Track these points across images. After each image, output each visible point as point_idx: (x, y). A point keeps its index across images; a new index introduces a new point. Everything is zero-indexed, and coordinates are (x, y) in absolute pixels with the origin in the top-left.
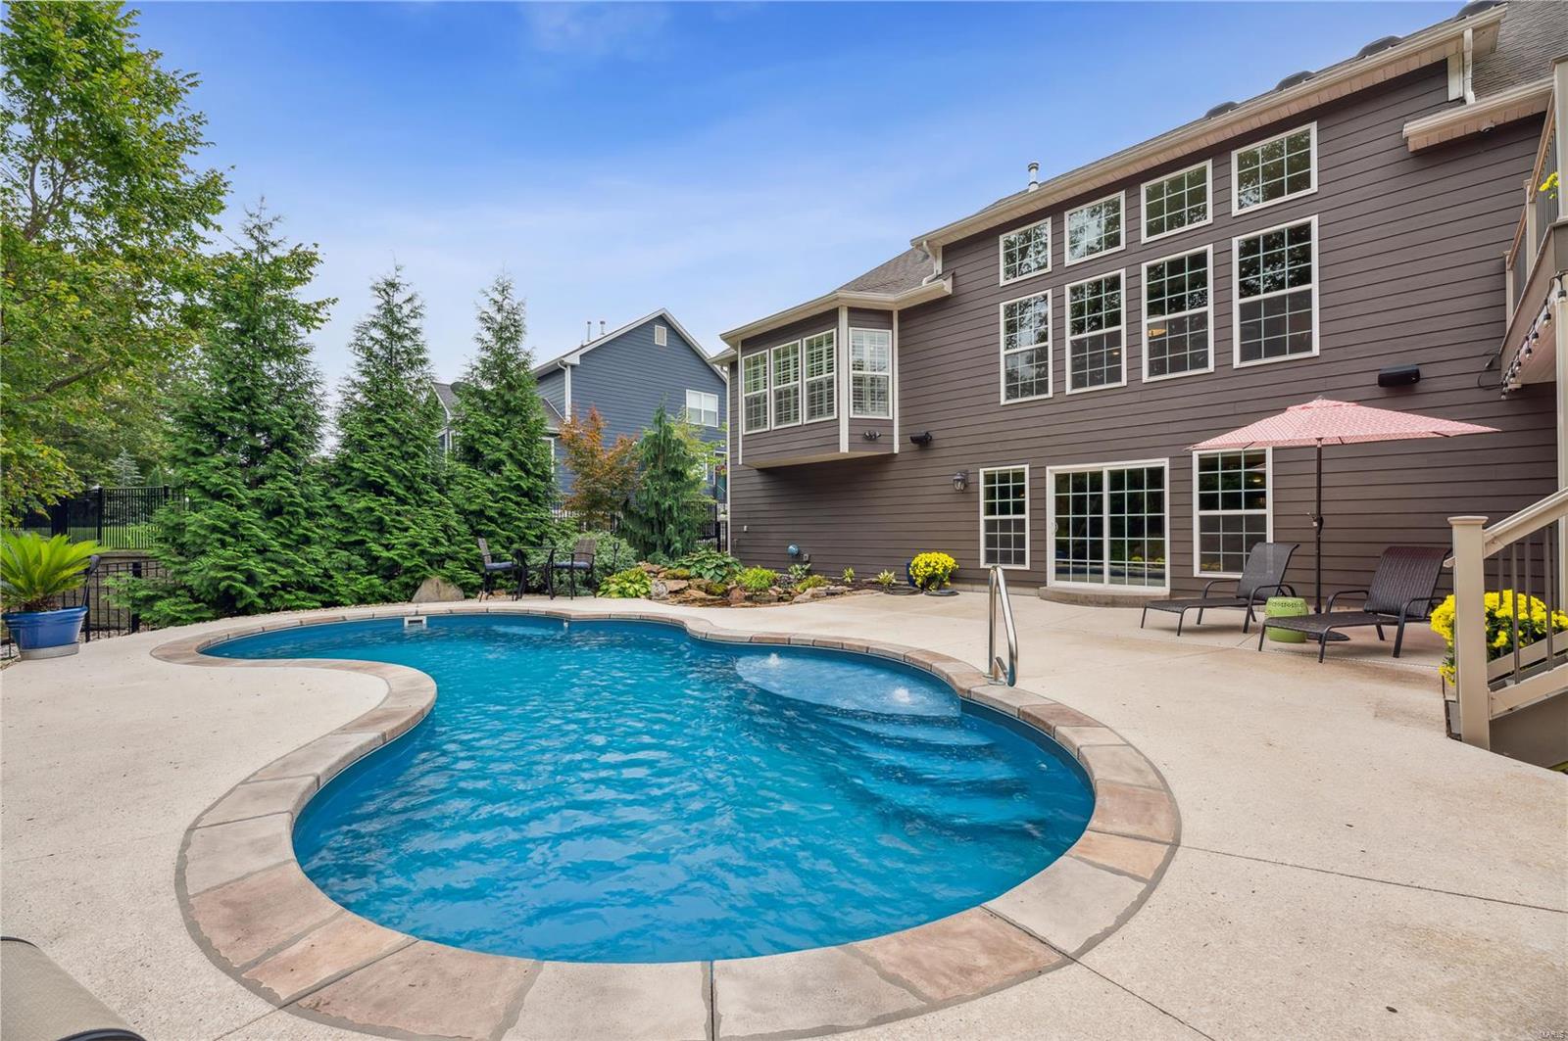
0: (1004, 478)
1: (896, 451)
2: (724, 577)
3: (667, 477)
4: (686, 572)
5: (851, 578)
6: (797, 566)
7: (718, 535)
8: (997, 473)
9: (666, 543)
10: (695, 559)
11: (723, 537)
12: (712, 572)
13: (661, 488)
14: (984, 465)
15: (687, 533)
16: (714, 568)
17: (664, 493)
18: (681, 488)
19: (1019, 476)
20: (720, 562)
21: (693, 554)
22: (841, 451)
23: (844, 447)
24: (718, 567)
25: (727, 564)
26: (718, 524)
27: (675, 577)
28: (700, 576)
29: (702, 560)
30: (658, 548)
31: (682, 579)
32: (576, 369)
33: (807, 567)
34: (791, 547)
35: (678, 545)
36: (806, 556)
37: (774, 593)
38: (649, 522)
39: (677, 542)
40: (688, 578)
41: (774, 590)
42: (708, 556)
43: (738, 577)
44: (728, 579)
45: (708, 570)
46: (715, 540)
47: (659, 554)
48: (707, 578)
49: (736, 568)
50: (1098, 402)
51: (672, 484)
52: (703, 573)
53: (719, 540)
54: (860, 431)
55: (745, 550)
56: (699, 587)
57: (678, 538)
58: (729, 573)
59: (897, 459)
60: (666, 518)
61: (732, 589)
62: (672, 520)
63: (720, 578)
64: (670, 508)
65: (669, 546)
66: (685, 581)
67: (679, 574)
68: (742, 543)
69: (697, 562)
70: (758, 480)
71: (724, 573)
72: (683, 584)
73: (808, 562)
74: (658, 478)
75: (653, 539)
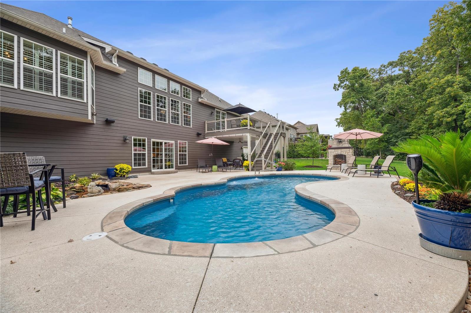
0: (140, 140)
1: (95, 122)
8: (137, 139)
14: (134, 135)
19: (144, 140)
22: (89, 118)
50: (163, 126)
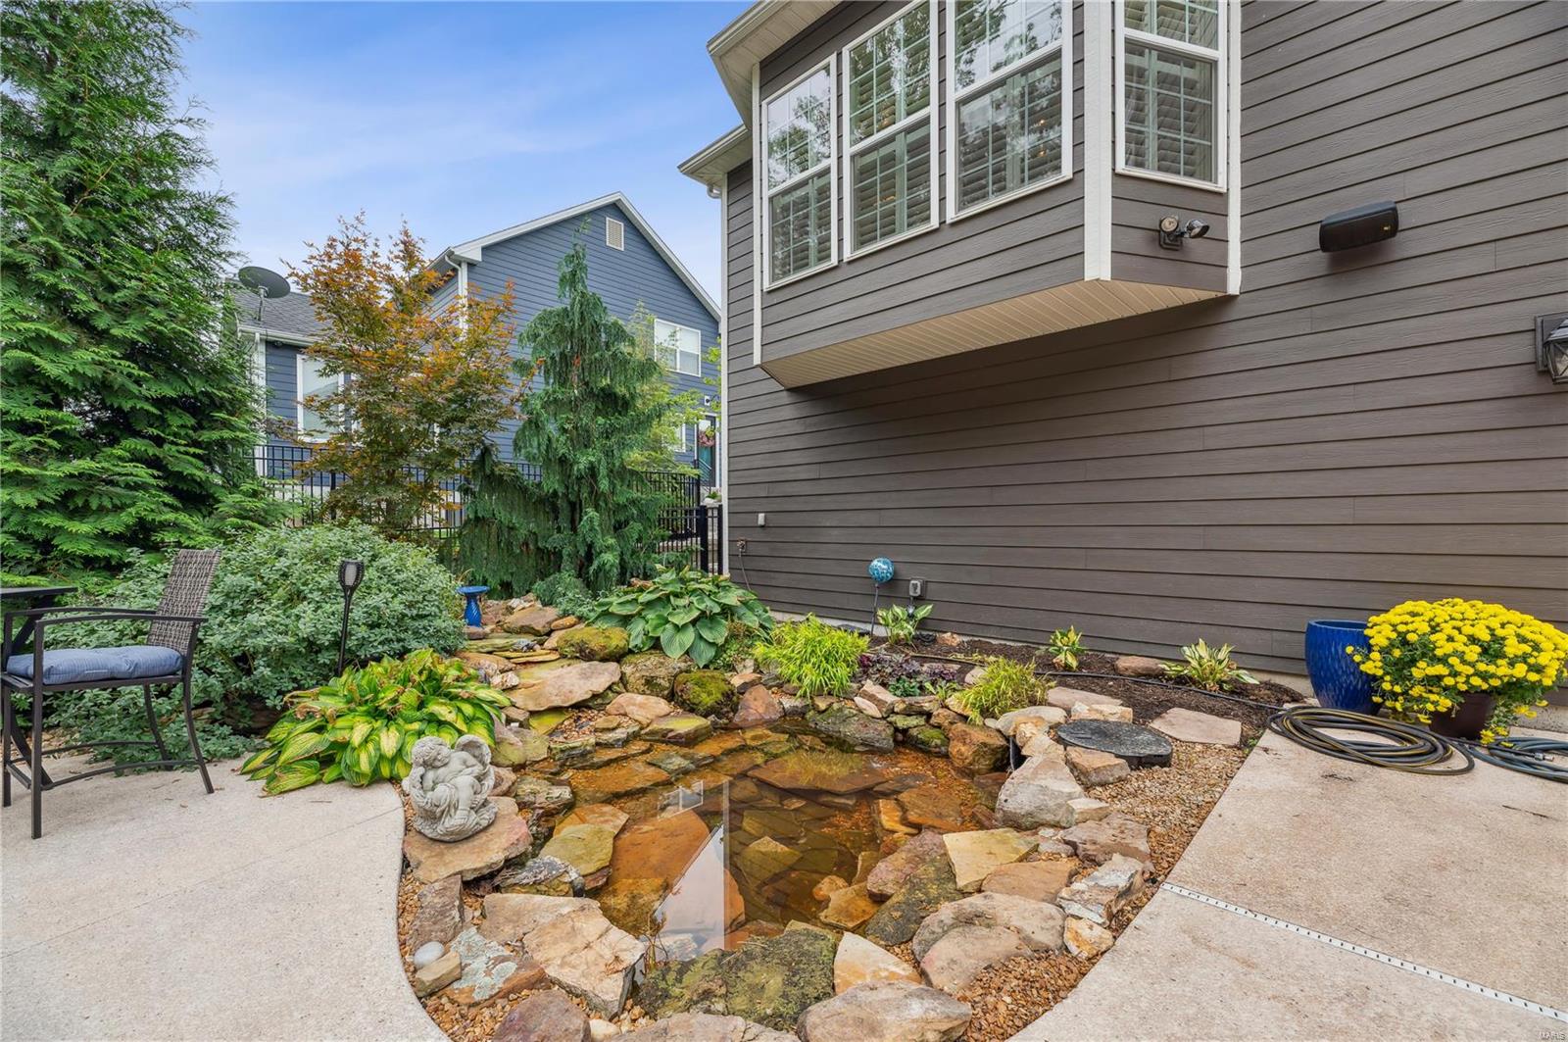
1: (1234, 286)
2: (721, 649)
3: (591, 405)
4: (616, 638)
5: (1075, 654)
6: (898, 610)
7: (702, 531)
9: (582, 553)
10: (644, 598)
11: (712, 536)
12: (689, 637)
13: (576, 428)
15: (635, 528)
16: (694, 622)
17: (582, 439)
18: (621, 429)
20: (708, 604)
21: (638, 582)
22: (1089, 276)
23: (1098, 264)
24: (704, 618)
25: (727, 611)
26: (703, 511)
27: (585, 654)
28: (656, 645)
29: (664, 600)
30: (566, 564)
31: (604, 660)
32: (477, 269)
33: (924, 612)
34: (876, 563)
35: (609, 558)
36: (915, 586)
37: (872, 710)
38: (548, 504)
39: (609, 548)
40: (618, 657)
41: (871, 698)
42: (677, 588)
43: (760, 649)
44: (730, 654)
45: (678, 629)
46: (695, 543)
47: (567, 576)
48: (675, 653)
49: (752, 621)
51: (601, 420)
52: (664, 636)
53: (704, 543)
54: (1147, 217)
55: (762, 564)
56: (650, 684)
57: (611, 541)
58: (733, 636)
59: (1235, 312)
60: (585, 495)
61: (746, 687)
62: (596, 498)
63: (711, 653)
64: (593, 470)
65: (590, 557)
66: (613, 666)
67: (595, 643)
68: (753, 549)
69: (649, 604)
70: (789, 412)
71: (718, 636)
72: (603, 676)
73: (919, 600)
74: (573, 406)
75: (555, 540)
